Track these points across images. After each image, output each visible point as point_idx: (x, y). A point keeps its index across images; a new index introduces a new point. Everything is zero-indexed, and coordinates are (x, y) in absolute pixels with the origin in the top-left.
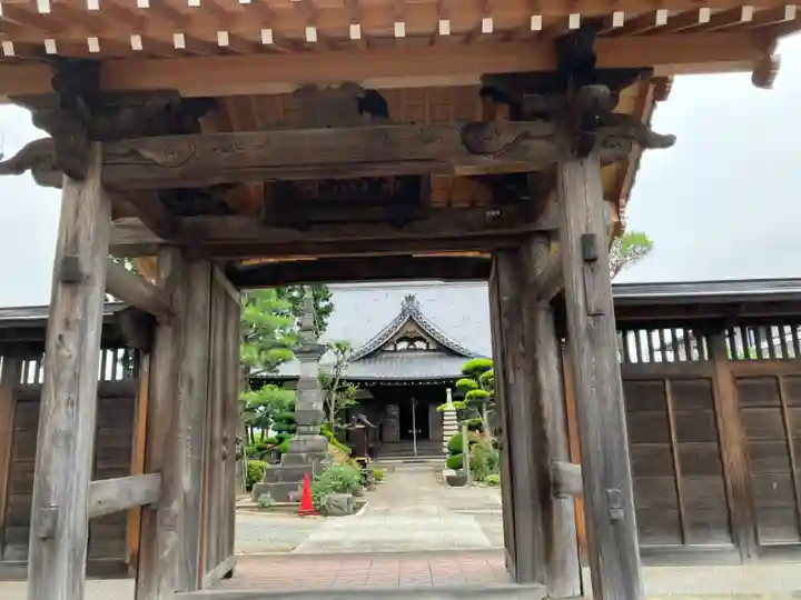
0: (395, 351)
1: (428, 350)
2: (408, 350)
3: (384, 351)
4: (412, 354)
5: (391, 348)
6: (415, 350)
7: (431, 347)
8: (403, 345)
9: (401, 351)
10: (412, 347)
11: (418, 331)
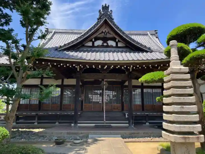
0: (93, 46)
1: (117, 47)
2: (103, 46)
3: (83, 46)
4: (105, 49)
5: (90, 44)
6: (108, 46)
7: (120, 45)
8: (99, 43)
9: (98, 46)
10: (105, 44)
11: (112, 33)
